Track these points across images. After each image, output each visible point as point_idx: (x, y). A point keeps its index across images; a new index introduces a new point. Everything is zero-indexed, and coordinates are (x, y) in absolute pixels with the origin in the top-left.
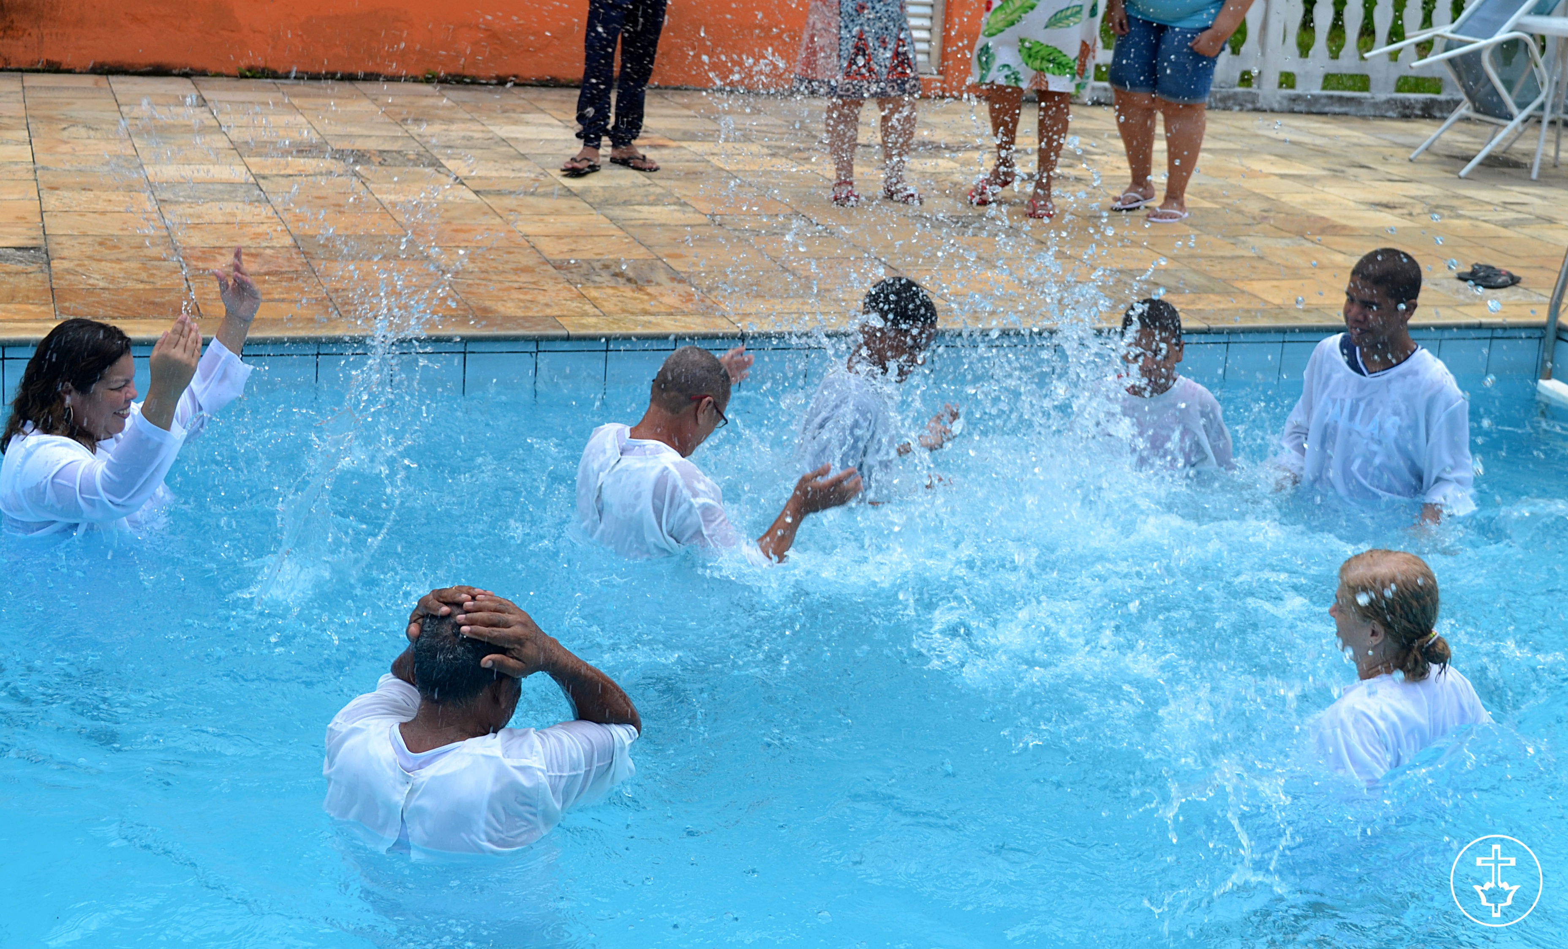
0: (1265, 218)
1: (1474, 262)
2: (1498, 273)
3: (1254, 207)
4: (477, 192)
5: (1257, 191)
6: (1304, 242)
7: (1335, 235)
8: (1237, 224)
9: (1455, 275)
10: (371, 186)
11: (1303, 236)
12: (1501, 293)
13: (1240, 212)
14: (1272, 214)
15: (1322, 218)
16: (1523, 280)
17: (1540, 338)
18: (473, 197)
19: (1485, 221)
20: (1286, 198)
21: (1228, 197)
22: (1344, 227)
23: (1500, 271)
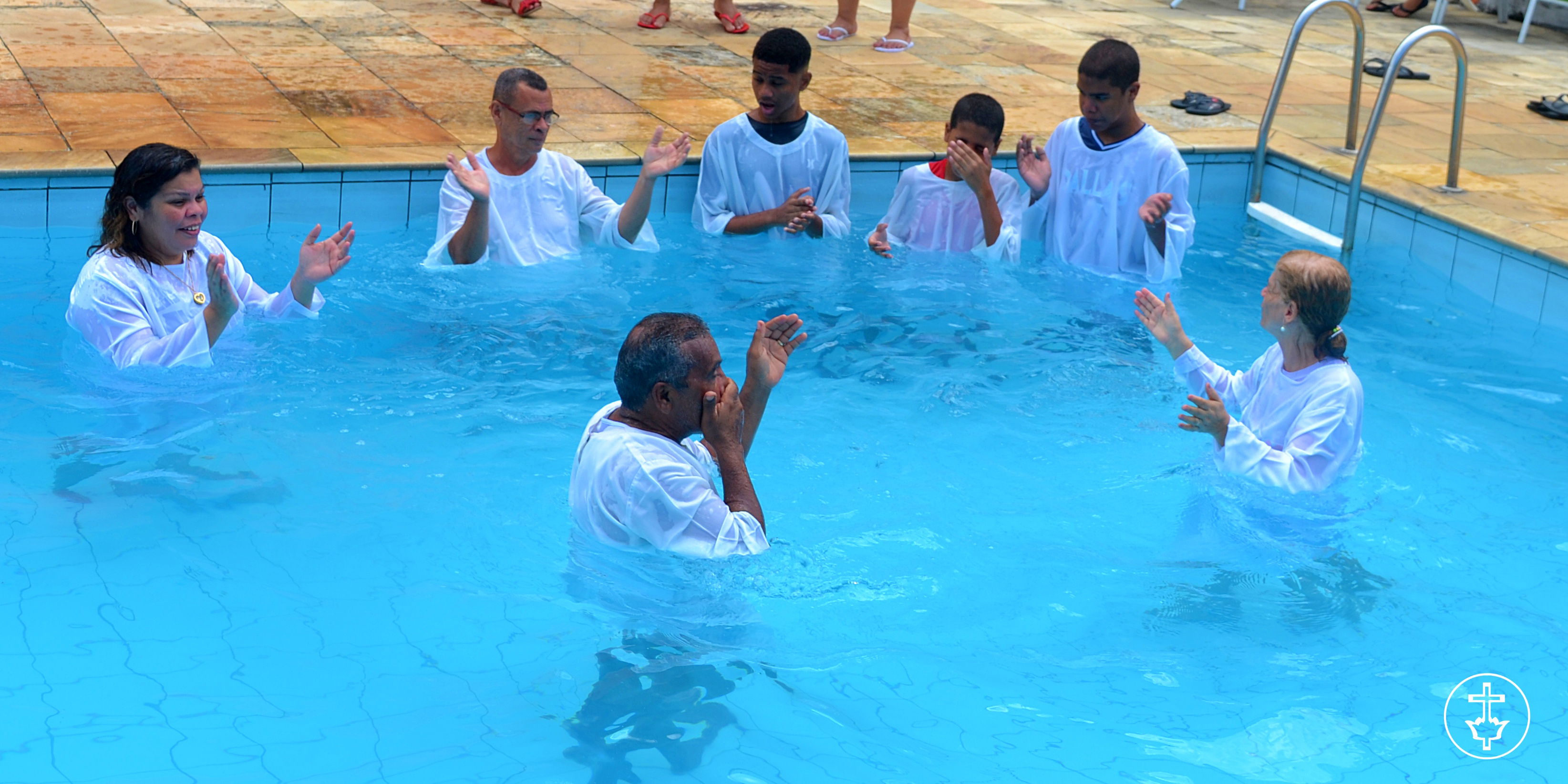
0: (987, 47)
1: (1186, 90)
2: (1210, 100)
3: (976, 36)
4: (209, 24)
5: (979, 21)
6: (1024, 70)
7: (1054, 64)
8: (960, 54)
9: (1168, 102)
10: (101, 17)
11: (1023, 65)
12: (1212, 120)
13: (962, 41)
14: (993, 44)
15: (1042, 47)
16: (1232, 107)
17: (1250, 163)
18: (206, 28)
19: (1196, 50)
20: (1007, 28)
21: (951, 27)
22: (1063, 56)
23: (1211, 98)
